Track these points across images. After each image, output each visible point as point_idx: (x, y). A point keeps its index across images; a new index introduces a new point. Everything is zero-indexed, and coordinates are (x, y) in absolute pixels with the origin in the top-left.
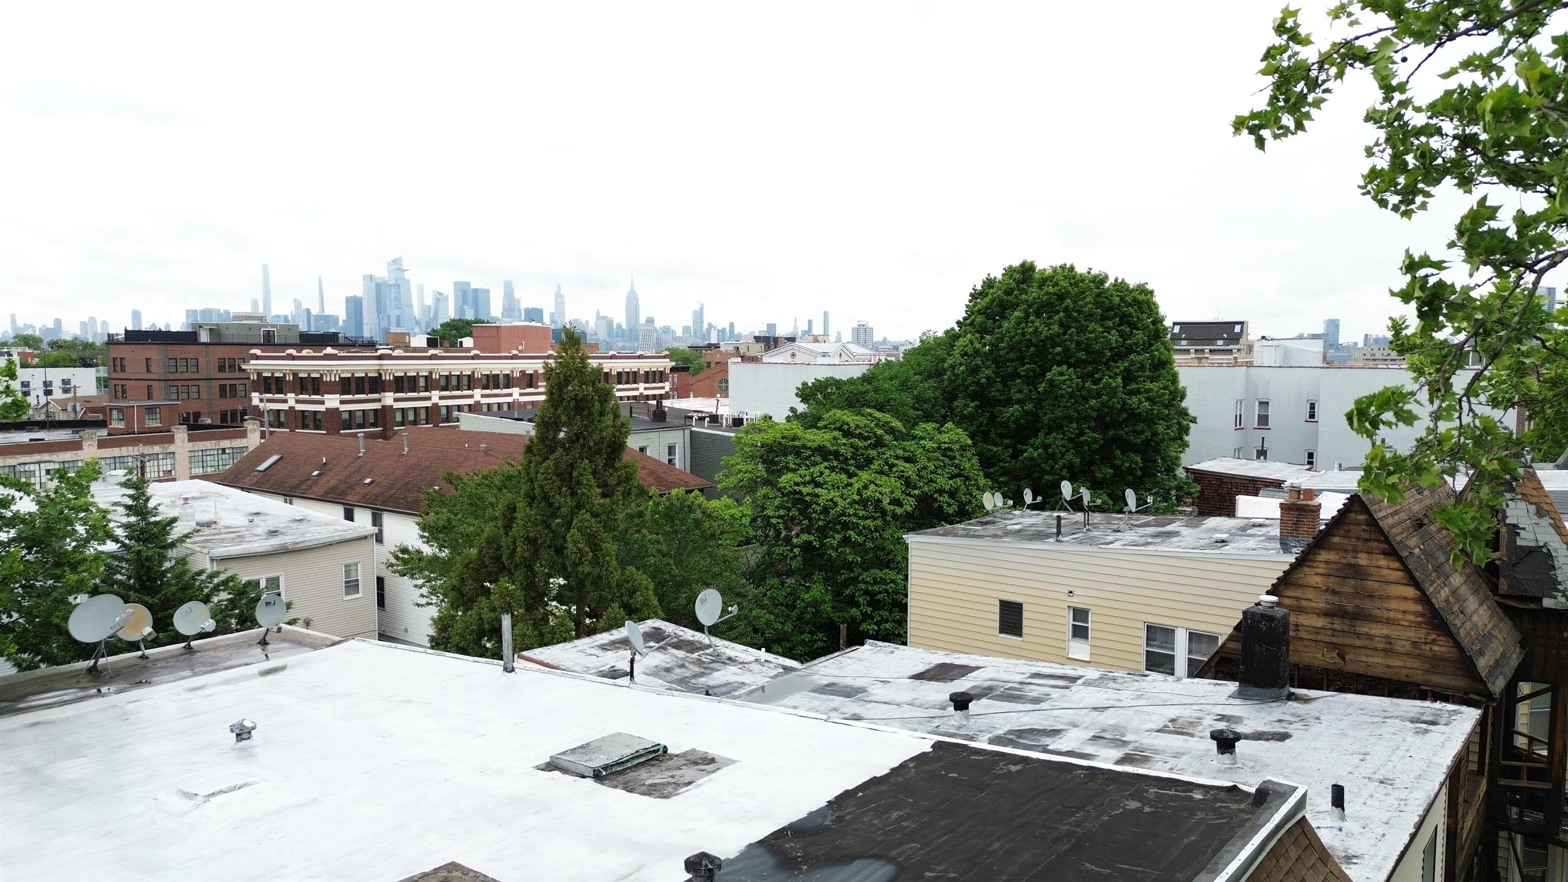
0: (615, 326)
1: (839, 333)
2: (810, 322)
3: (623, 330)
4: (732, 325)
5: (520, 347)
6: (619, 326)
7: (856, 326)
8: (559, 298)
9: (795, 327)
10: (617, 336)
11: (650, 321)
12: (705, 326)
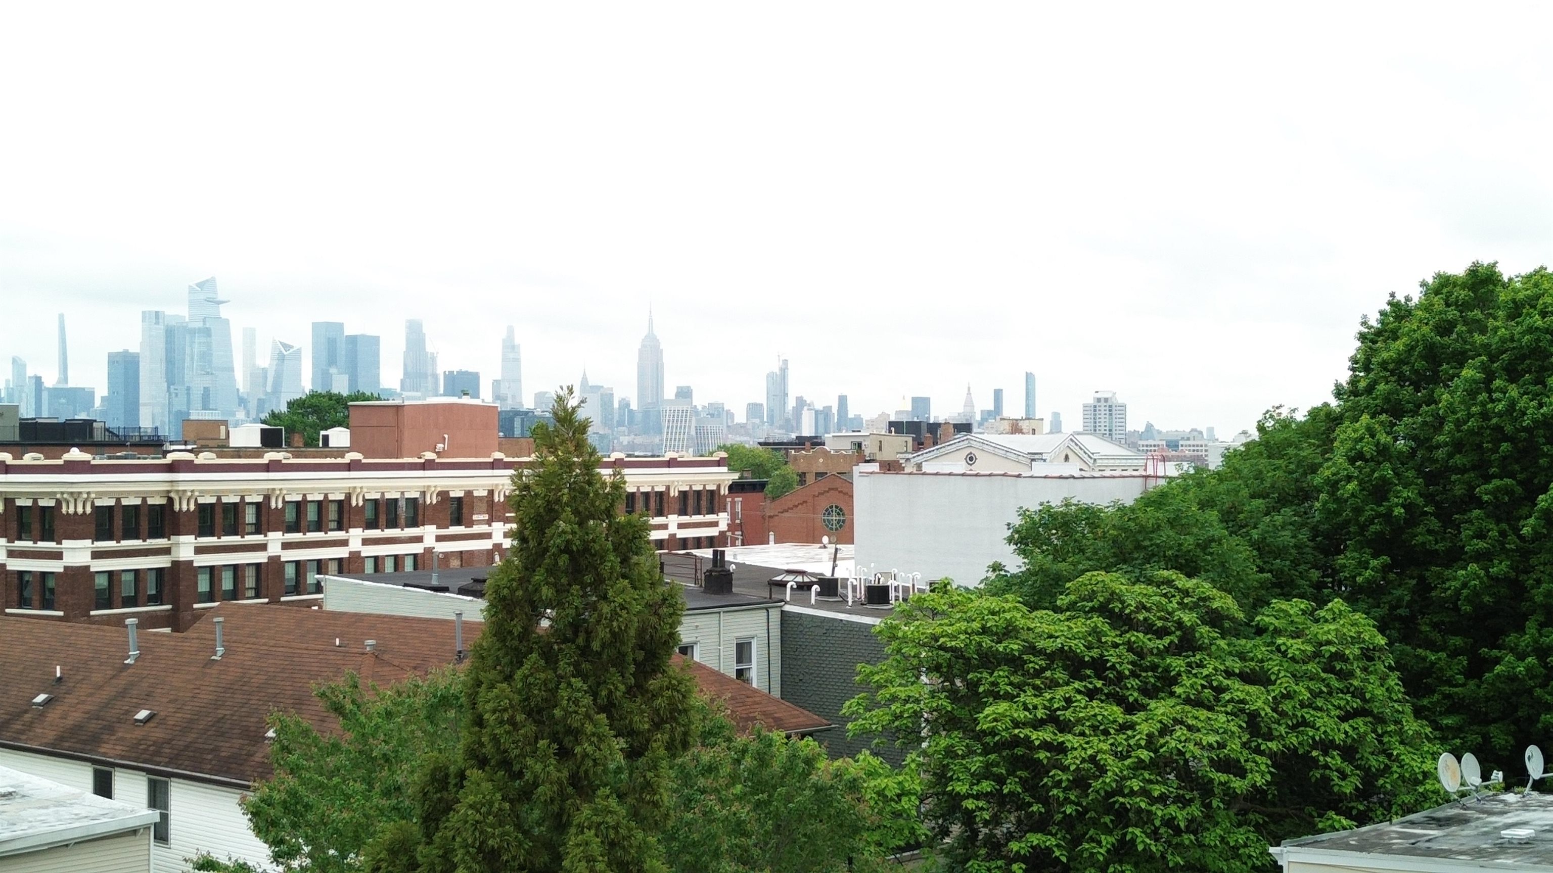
0: (616, 405)
1: (1056, 416)
2: (998, 394)
3: (631, 412)
4: (843, 400)
5: (440, 446)
6: (625, 405)
7: (1091, 401)
8: (510, 349)
9: (969, 403)
10: (620, 423)
11: (684, 393)
12: (791, 403)
